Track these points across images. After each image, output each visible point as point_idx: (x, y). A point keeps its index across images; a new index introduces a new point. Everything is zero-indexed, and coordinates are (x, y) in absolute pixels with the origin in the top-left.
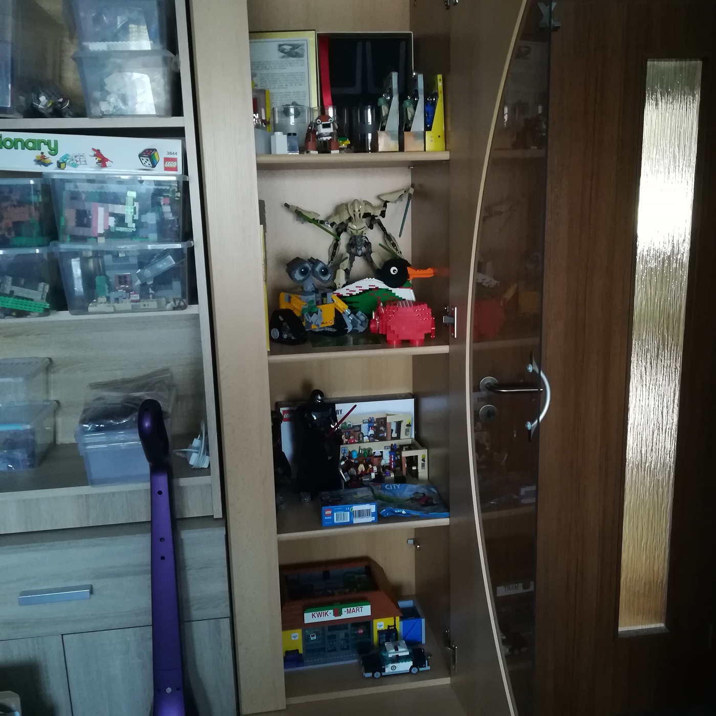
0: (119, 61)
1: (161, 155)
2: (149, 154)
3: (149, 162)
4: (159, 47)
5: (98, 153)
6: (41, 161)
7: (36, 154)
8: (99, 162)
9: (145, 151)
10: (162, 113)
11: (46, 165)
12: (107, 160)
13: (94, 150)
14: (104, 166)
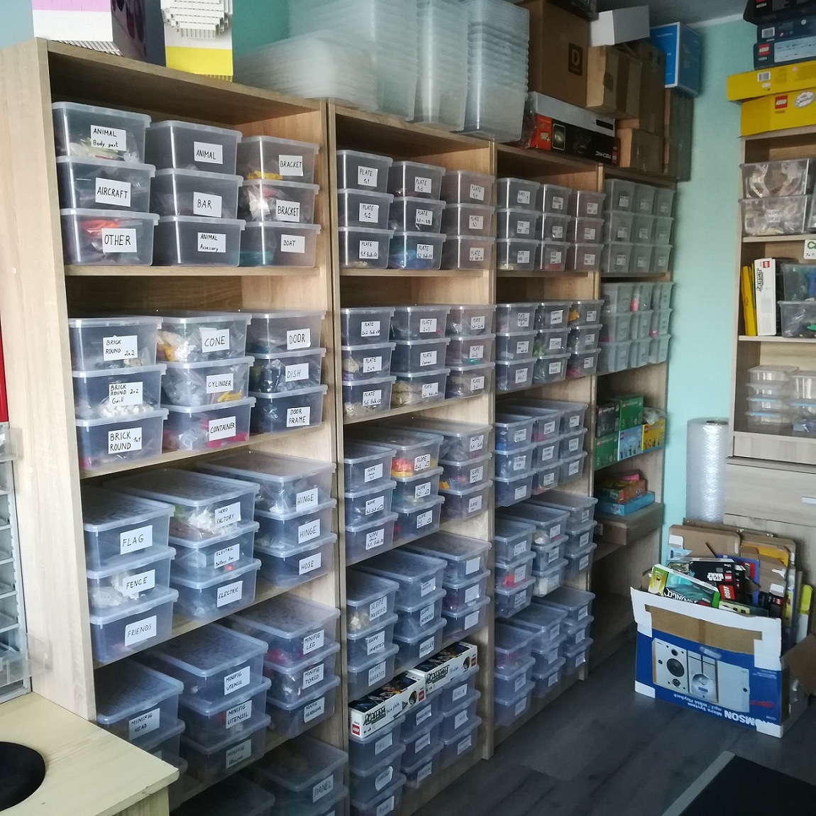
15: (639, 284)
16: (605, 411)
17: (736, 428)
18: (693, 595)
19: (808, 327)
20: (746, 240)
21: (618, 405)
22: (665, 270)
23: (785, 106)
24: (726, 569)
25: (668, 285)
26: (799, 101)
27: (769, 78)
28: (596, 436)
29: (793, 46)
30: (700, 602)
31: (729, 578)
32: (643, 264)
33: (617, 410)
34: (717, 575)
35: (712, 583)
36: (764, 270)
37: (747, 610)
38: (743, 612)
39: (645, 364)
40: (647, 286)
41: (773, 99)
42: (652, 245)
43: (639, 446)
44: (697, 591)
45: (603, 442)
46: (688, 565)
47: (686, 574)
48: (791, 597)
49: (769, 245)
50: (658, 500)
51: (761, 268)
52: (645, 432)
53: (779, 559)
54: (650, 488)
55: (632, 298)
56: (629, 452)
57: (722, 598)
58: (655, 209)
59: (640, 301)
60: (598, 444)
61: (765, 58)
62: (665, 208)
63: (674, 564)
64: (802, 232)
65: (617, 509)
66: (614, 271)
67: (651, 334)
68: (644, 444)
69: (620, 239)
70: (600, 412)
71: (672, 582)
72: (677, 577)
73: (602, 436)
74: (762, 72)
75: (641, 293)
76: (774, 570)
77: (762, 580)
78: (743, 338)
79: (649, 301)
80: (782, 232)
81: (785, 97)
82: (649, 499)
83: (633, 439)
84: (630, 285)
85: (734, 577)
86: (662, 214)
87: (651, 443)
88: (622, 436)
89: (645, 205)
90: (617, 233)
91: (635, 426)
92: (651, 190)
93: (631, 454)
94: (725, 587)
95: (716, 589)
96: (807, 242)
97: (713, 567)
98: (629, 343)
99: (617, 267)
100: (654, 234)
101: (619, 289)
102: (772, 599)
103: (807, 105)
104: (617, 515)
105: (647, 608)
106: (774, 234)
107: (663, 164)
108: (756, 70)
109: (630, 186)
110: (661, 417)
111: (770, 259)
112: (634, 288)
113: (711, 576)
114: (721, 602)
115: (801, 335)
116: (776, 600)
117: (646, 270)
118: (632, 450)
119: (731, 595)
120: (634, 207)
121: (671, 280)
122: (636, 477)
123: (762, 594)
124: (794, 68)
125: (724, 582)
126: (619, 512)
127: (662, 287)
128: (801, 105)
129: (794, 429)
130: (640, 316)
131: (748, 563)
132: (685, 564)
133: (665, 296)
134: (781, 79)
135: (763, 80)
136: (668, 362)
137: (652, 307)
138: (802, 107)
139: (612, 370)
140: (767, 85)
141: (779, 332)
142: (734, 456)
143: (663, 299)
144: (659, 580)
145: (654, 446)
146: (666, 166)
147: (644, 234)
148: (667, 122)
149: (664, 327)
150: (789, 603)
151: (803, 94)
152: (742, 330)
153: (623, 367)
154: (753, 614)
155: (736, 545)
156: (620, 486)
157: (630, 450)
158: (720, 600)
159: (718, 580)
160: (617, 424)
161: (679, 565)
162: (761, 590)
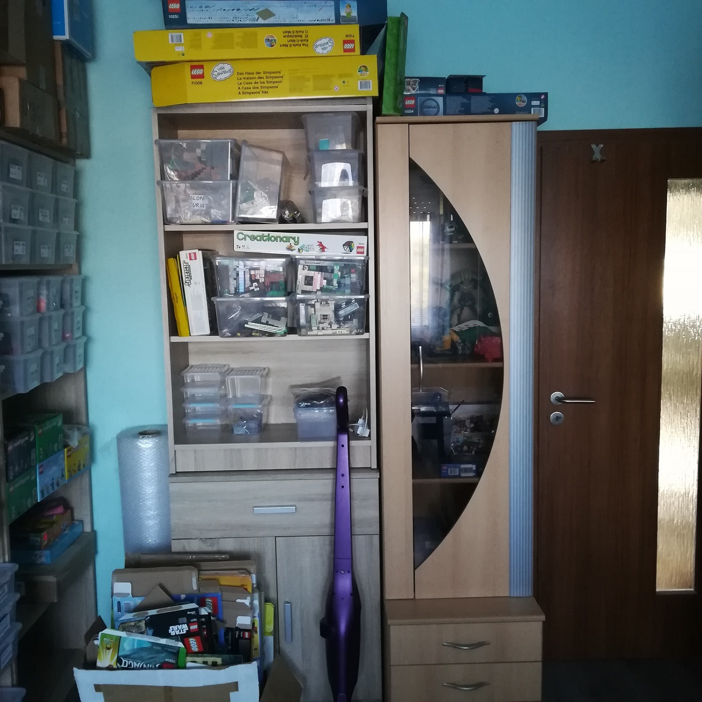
0: (334, 192)
1: (355, 245)
2: (349, 244)
3: (348, 249)
4: (357, 184)
5: (320, 244)
6: (290, 248)
7: (288, 244)
8: (321, 249)
9: (346, 243)
10: (356, 221)
11: (292, 250)
12: (325, 248)
13: (318, 242)
14: (324, 251)
15: (46, 279)
16: (16, 444)
17: (177, 441)
18: (153, 658)
19: (246, 326)
20: (169, 228)
21: (32, 433)
22: (73, 261)
23: (202, 76)
24: (190, 617)
25: (77, 279)
26: (216, 73)
27: (183, 42)
28: (7, 480)
29: (206, 7)
30: (164, 666)
31: (194, 627)
32: (47, 254)
33: (32, 439)
34: (180, 627)
35: (176, 638)
36: (190, 263)
37: (219, 660)
38: (214, 665)
39: (60, 374)
40: (55, 280)
41: (187, 67)
42: (57, 231)
43: (63, 476)
44: (158, 652)
45: (17, 485)
46: (144, 622)
47: (142, 633)
48: (257, 625)
49: (187, 235)
50: (88, 529)
51: (188, 260)
52: (69, 457)
53: (242, 586)
54: (77, 516)
55: (38, 295)
56: (50, 488)
57: (189, 652)
58: (54, 186)
59: (48, 299)
60: (11, 489)
61: (176, 17)
62: (66, 187)
63: (127, 625)
64: (230, 221)
65: (40, 557)
66: (11, 262)
67: (64, 338)
68: (69, 471)
69: (14, 221)
70: (10, 448)
71: (127, 647)
72: (131, 641)
73: (15, 477)
74: (175, 33)
75: (48, 289)
76: (238, 601)
77: (226, 614)
78: (175, 339)
79: (58, 300)
80: (208, 221)
81: (202, 67)
82: (77, 530)
83: (54, 468)
84: (34, 280)
85: (200, 624)
86: (64, 194)
87: (76, 468)
88: (41, 470)
89: (42, 181)
90: (11, 212)
91: (56, 452)
92: (48, 162)
93: (53, 489)
94: (190, 640)
95: (181, 645)
96: (236, 233)
97: (174, 619)
98: (39, 353)
99: (14, 257)
100: (57, 217)
101: (21, 285)
102: (240, 633)
103: (226, 79)
104: (42, 564)
105: (98, 688)
106: (200, 222)
107: (61, 133)
108: (167, 29)
109: (22, 153)
110: (84, 434)
111: (196, 251)
112: (39, 283)
113: (174, 630)
114: (189, 659)
115: (239, 334)
116: (244, 634)
117: (51, 261)
118: (55, 483)
119: (199, 647)
120: (30, 181)
121: (80, 273)
122: (60, 510)
123: (228, 630)
124: (209, 34)
125: (189, 634)
126: (43, 560)
127: (72, 281)
128: (218, 78)
129: (235, 432)
130: (50, 318)
131: (210, 598)
132: (140, 621)
133: (76, 292)
134: (196, 45)
135: (175, 42)
136: (84, 369)
137: (62, 306)
138: (221, 80)
139: (21, 390)
140: (180, 49)
141: (214, 331)
142: (177, 472)
143: (74, 294)
144: (109, 649)
145: (79, 470)
146: (64, 135)
147: (45, 216)
148: (60, 81)
149: (78, 329)
150: (256, 632)
151: (221, 65)
152: (174, 330)
153: (36, 384)
154: (226, 664)
155: (194, 580)
156: (42, 527)
157: (52, 484)
158: (187, 656)
159: (182, 633)
160: (33, 456)
161: (133, 624)
162: (228, 625)
